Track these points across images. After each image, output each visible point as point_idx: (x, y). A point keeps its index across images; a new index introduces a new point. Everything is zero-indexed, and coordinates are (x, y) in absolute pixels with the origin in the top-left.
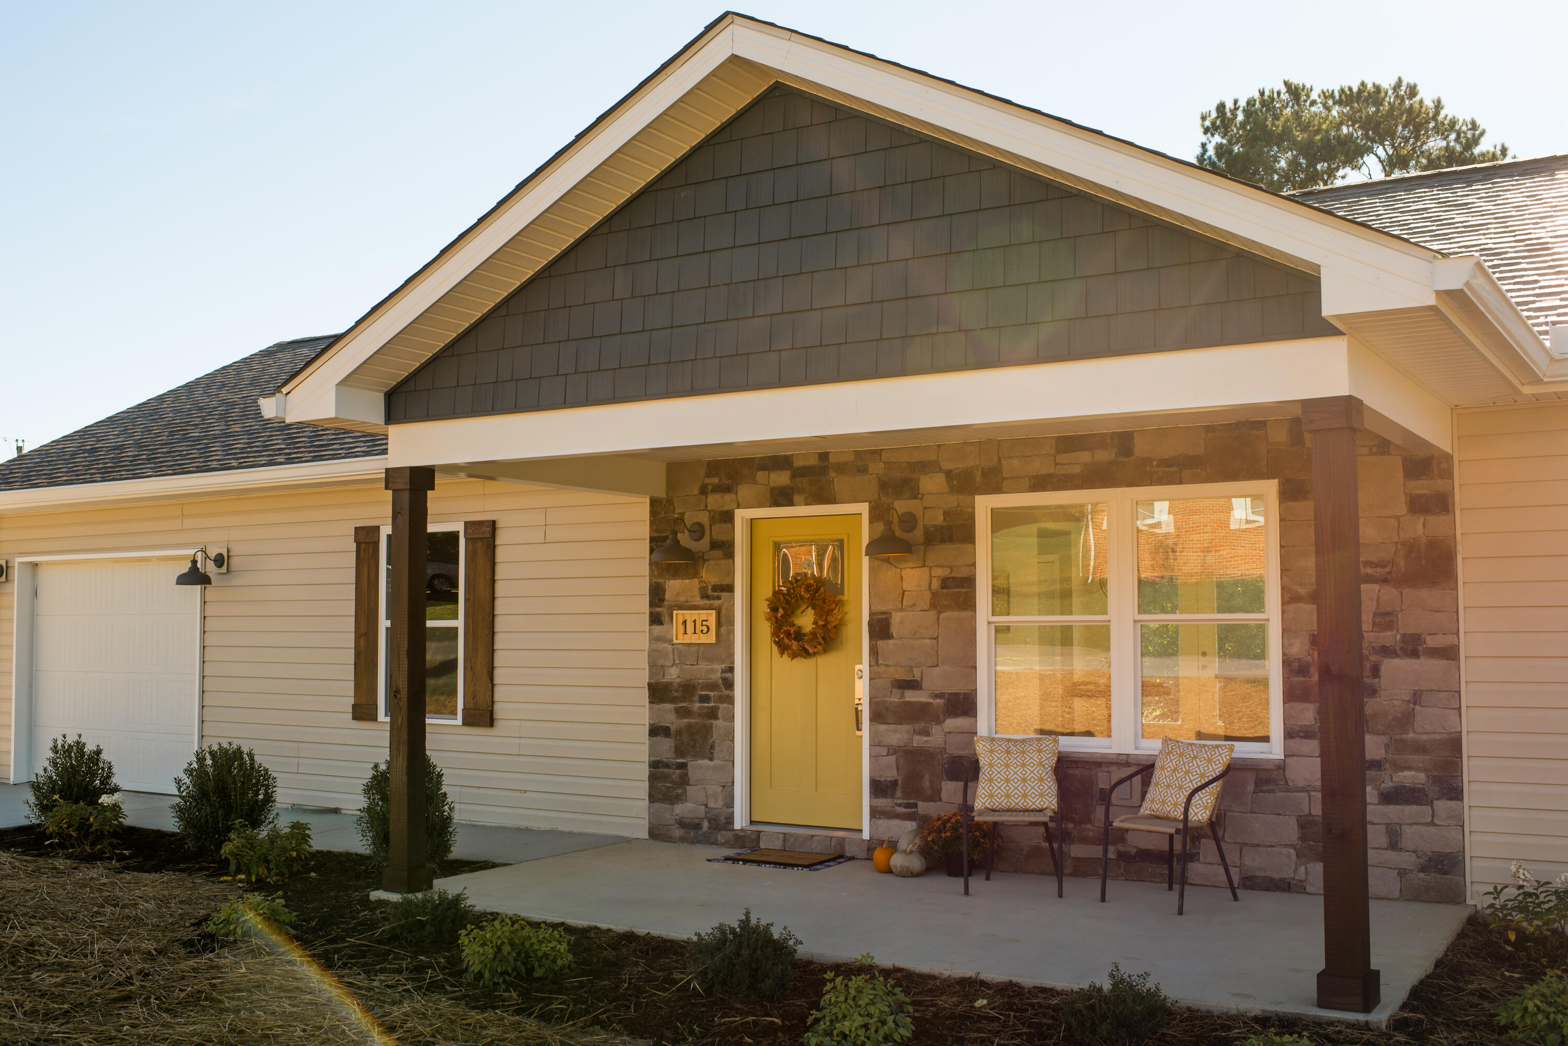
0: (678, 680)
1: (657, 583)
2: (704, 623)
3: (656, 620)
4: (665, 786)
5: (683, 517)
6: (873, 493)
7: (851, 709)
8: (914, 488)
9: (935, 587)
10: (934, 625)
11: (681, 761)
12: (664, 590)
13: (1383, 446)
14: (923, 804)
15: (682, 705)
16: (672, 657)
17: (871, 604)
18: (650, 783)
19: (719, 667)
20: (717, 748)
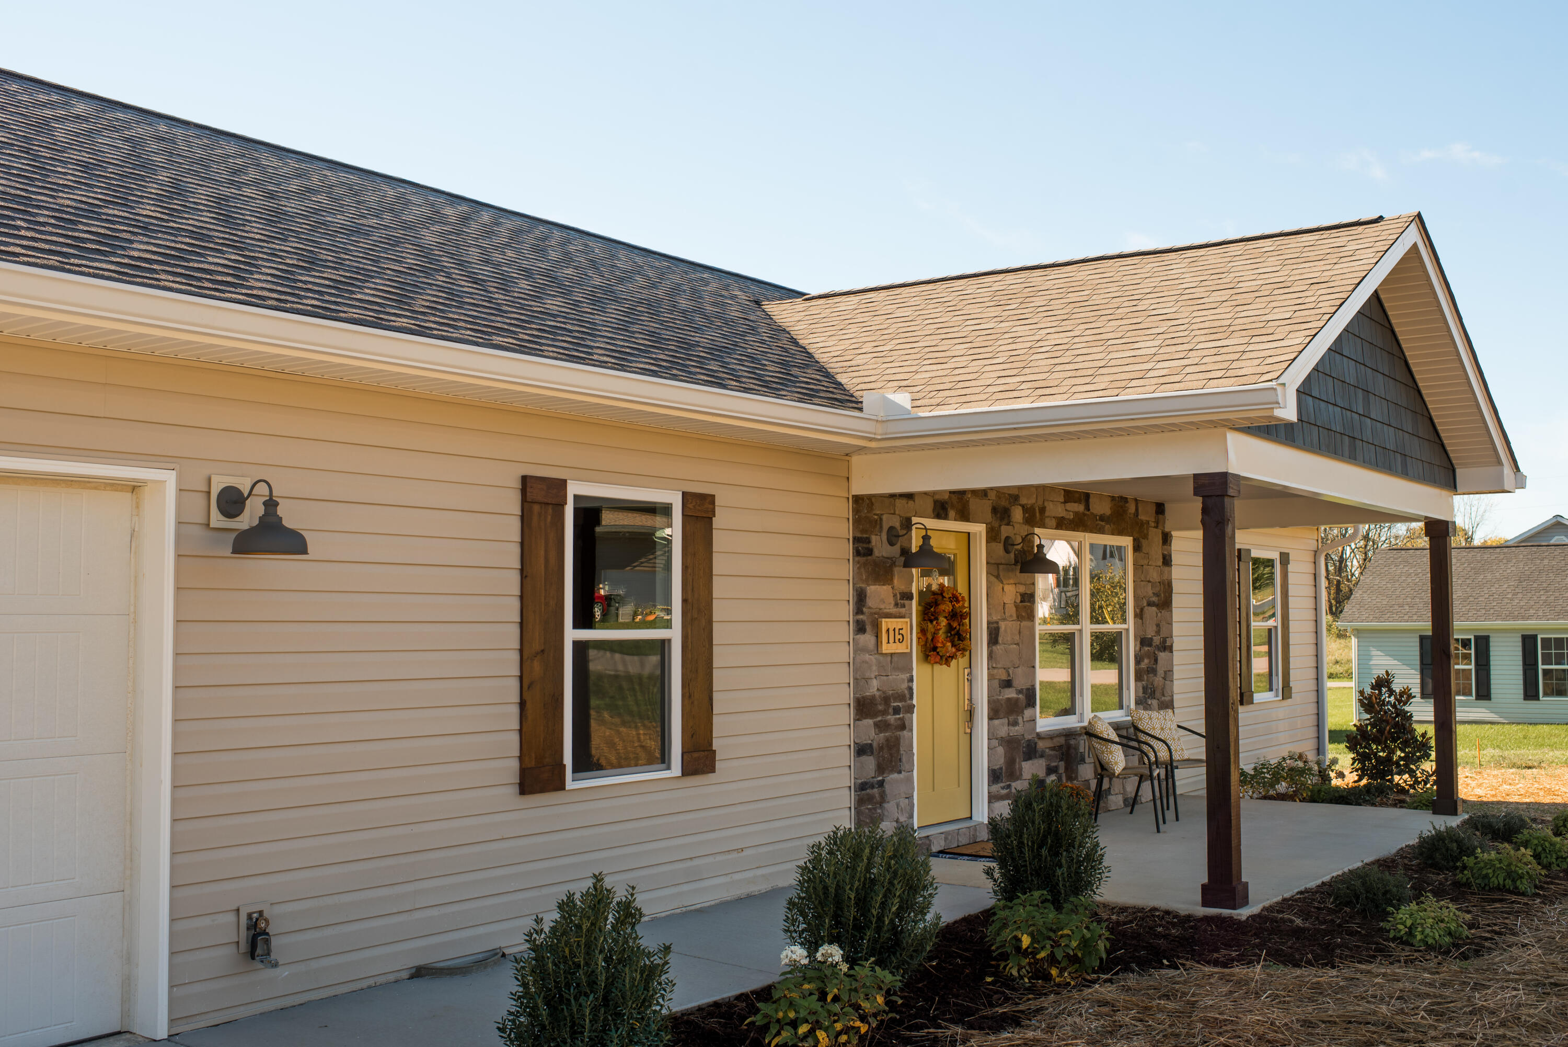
0: (877, 694)
1: (861, 588)
2: (901, 631)
3: (860, 628)
4: (868, 809)
5: (881, 520)
6: (989, 516)
7: (961, 710)
8: (1009, 516)
9: (1018, 600)
10: (1020, 632)
11: (880, 778)
12: (865, 596)
13: (1157, 522)
14: (1014, 784)
15: (879, 718)
16: (874, 668)
17: (989, 614)
18: (855, 808)
19: (905, 676)
20: (904, 759)
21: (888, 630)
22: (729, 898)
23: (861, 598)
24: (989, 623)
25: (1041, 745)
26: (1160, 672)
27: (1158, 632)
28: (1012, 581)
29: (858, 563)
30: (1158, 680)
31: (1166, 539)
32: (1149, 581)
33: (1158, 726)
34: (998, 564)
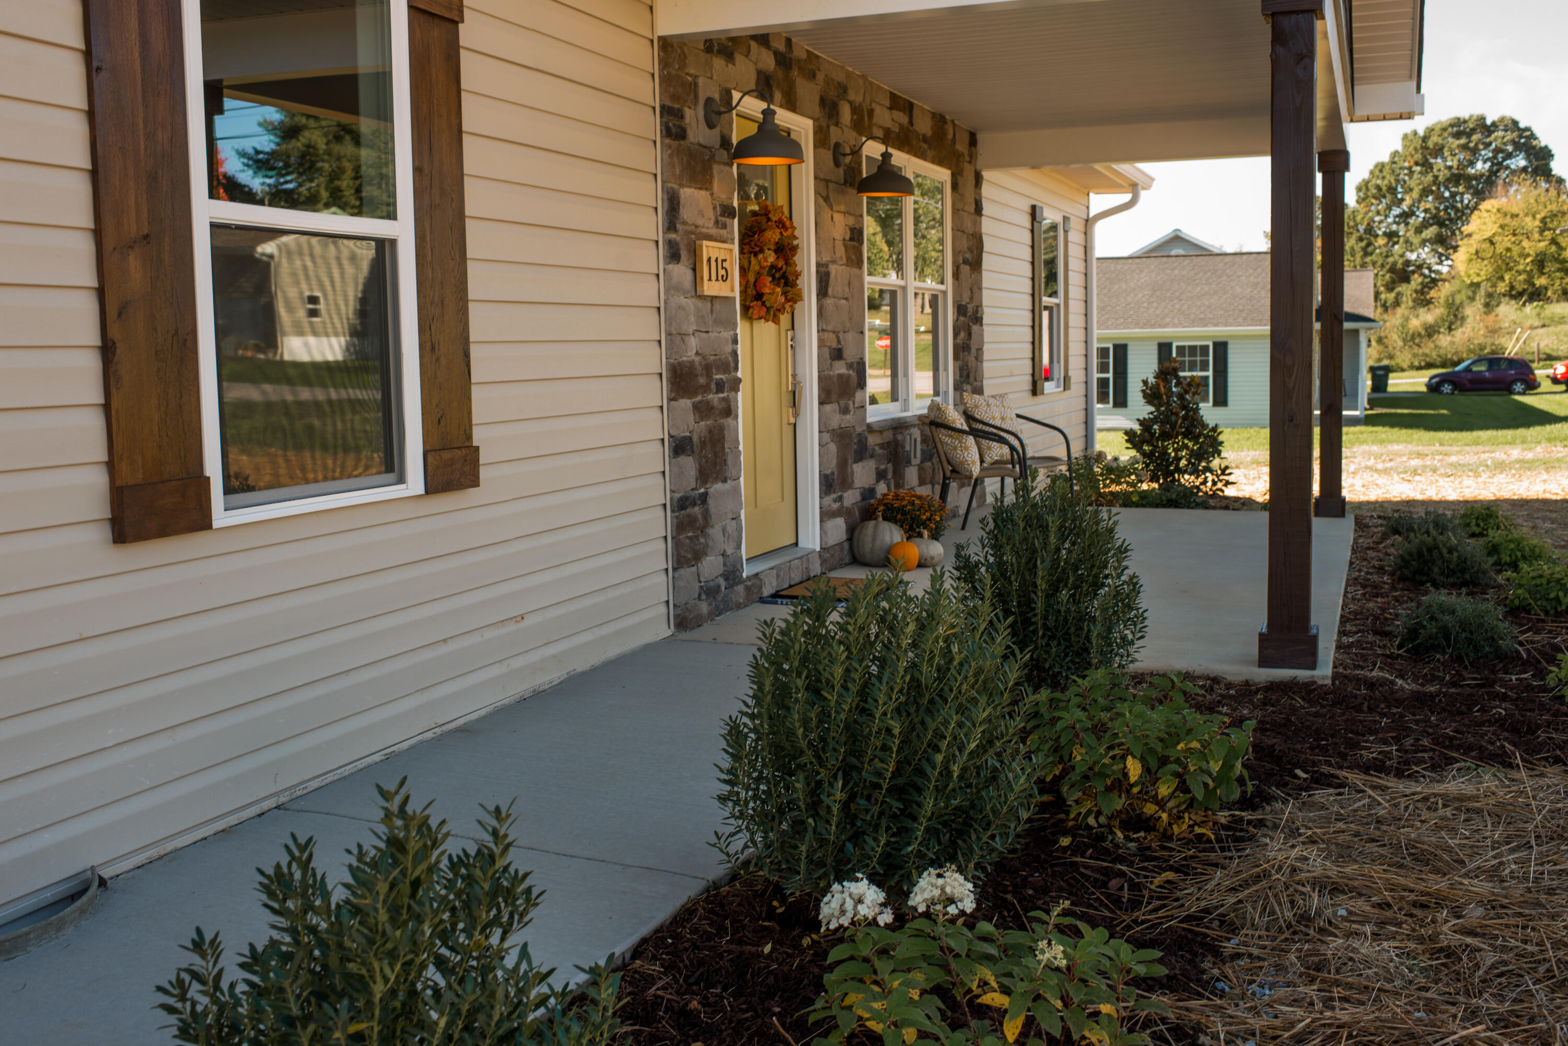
0: (696, 360)
1: (672, 189)
2: (723, 264)
3: (673, 255)
4: (688, 537)
5: (696, 85)
6: (816, 110)
7: (784, 389)
8: (838, 114)
9: (847, 238)
10: (849, 283)
11: (702, 490)
12: (679, 203)
13: (971, 156)
14: (845, 495)
15: (699, 398)
16: (692, 318)
17: (818, 252)
18: (673, 538)
19: (728, 335)
20: (729, 462)
21: (709, 260)
22: (506, 701)
23: (673, 205)
24: (818, 265)
25: (873, 440)
26: (973, 350)
27: (971, 298)
28: (842, 208)
29: (670, 147)
30: (971, 359)
31: (978, 179)
32: (963, 232)
33: (997, 415)
34: (827, 181)
